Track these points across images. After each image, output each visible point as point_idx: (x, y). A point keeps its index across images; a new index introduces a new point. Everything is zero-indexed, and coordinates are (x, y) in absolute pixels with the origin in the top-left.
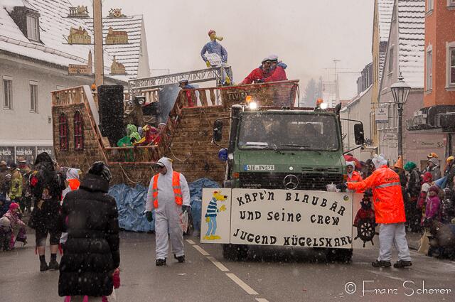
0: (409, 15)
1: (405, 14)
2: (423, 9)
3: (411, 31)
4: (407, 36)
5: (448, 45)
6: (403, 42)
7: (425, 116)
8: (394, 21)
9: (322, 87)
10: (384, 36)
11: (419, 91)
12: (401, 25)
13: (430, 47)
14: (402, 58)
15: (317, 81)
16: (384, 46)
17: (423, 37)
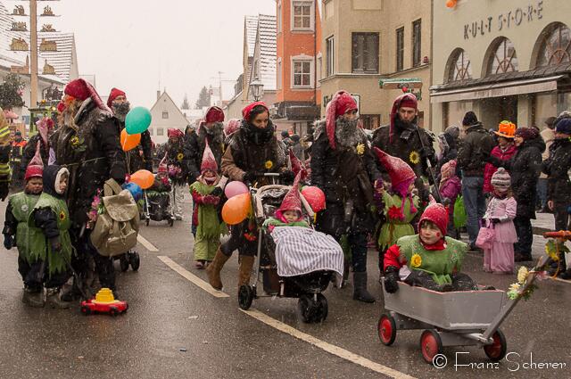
0: (268, 37)
1: (264, 37)
2: (275, 30)
3: (269, 49)
4: (266, 53)
5: (292, 58)
6: (264, 57)
7: (277, 108)
8: (257, 42)
9: (211, 92)
10: (251, 53)
11: (272, 92)
12: (262, 45)
13: (280, 59)
14: (262, 68)
15: (208, 88)
16: (251, 59)
17: (275, 54)
